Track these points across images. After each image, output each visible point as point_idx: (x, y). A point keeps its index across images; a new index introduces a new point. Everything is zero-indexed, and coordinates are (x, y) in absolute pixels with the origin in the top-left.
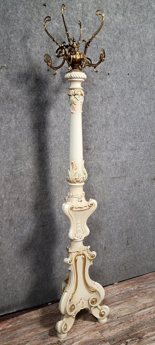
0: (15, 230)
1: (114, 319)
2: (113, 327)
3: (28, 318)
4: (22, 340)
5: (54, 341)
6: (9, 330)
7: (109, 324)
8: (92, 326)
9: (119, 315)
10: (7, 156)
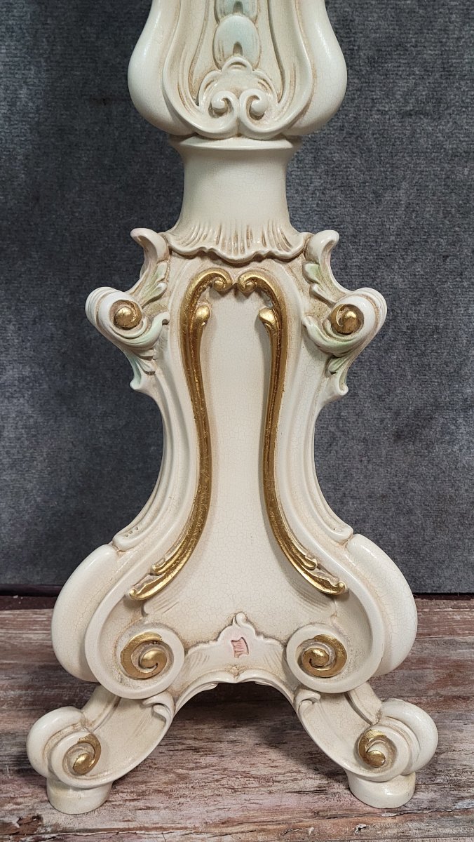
1: (460, 805)
5: (11, 812)
7: (413, 826)
8: (291, 801)
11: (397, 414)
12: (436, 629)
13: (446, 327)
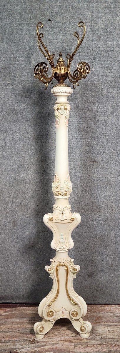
0: (18, 231)
1: (96, 338)
2: (91, 345)
3: (23, 311)
4: (7, 329)
5: (30, 339)
6: (3, 317)
7: (89, 341)
8: (71, 338)
9: (105, 336)
10: (12, 164)
11: (88, 273)
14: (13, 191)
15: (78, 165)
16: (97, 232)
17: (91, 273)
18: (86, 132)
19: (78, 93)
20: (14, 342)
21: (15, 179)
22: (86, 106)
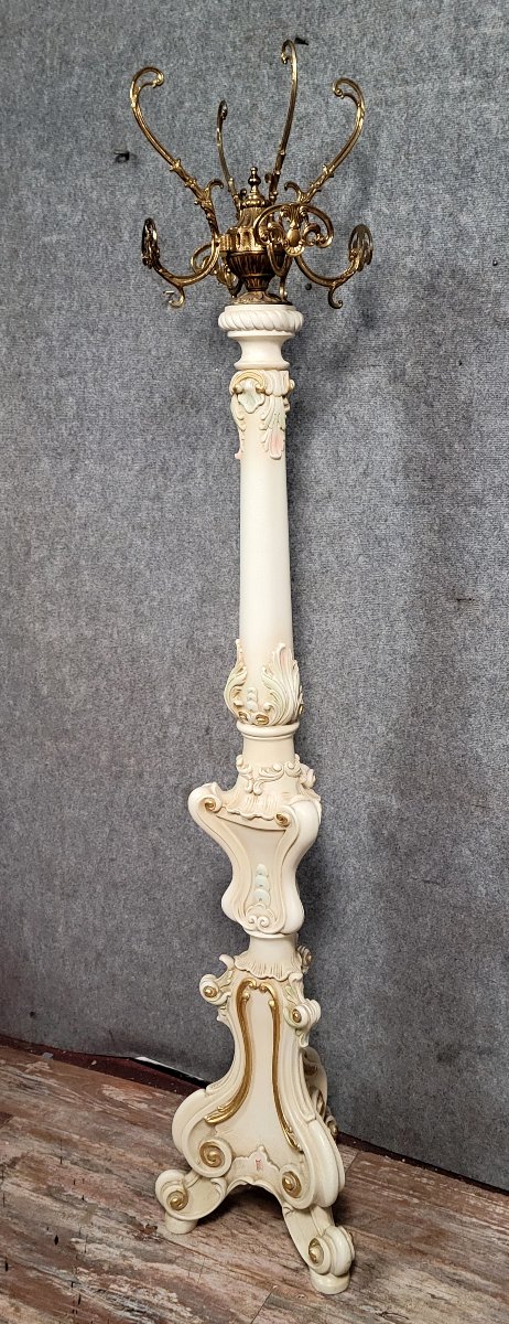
1: (364, 1307)
4: (105, 1159)
7: (328, 1307)
11: (437, 1044)
12: (449, 1205)
13: (461, 998)
14: (184, 684)
15: (404, 611)
16: (471, 888)
17: (450, 1047)
18: (432, 478)
19: (403, 319)
20: (91, 1211)
21: (191, 640)
22: (433, 373)
